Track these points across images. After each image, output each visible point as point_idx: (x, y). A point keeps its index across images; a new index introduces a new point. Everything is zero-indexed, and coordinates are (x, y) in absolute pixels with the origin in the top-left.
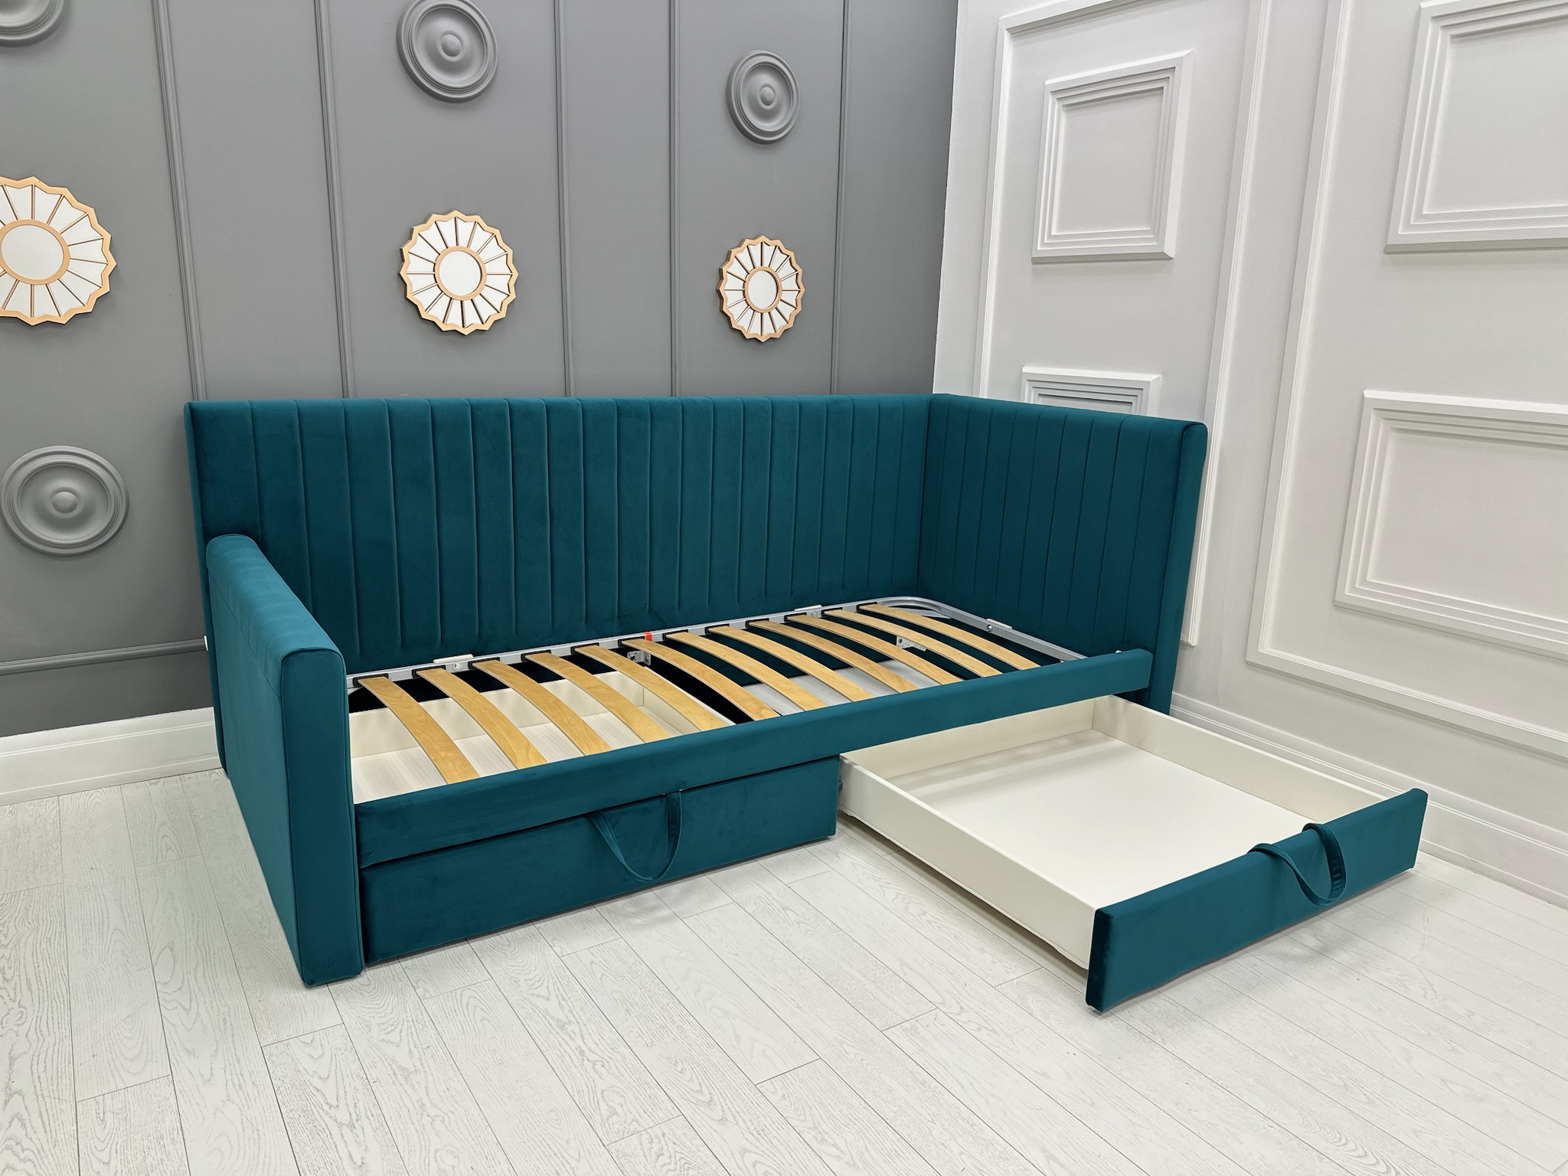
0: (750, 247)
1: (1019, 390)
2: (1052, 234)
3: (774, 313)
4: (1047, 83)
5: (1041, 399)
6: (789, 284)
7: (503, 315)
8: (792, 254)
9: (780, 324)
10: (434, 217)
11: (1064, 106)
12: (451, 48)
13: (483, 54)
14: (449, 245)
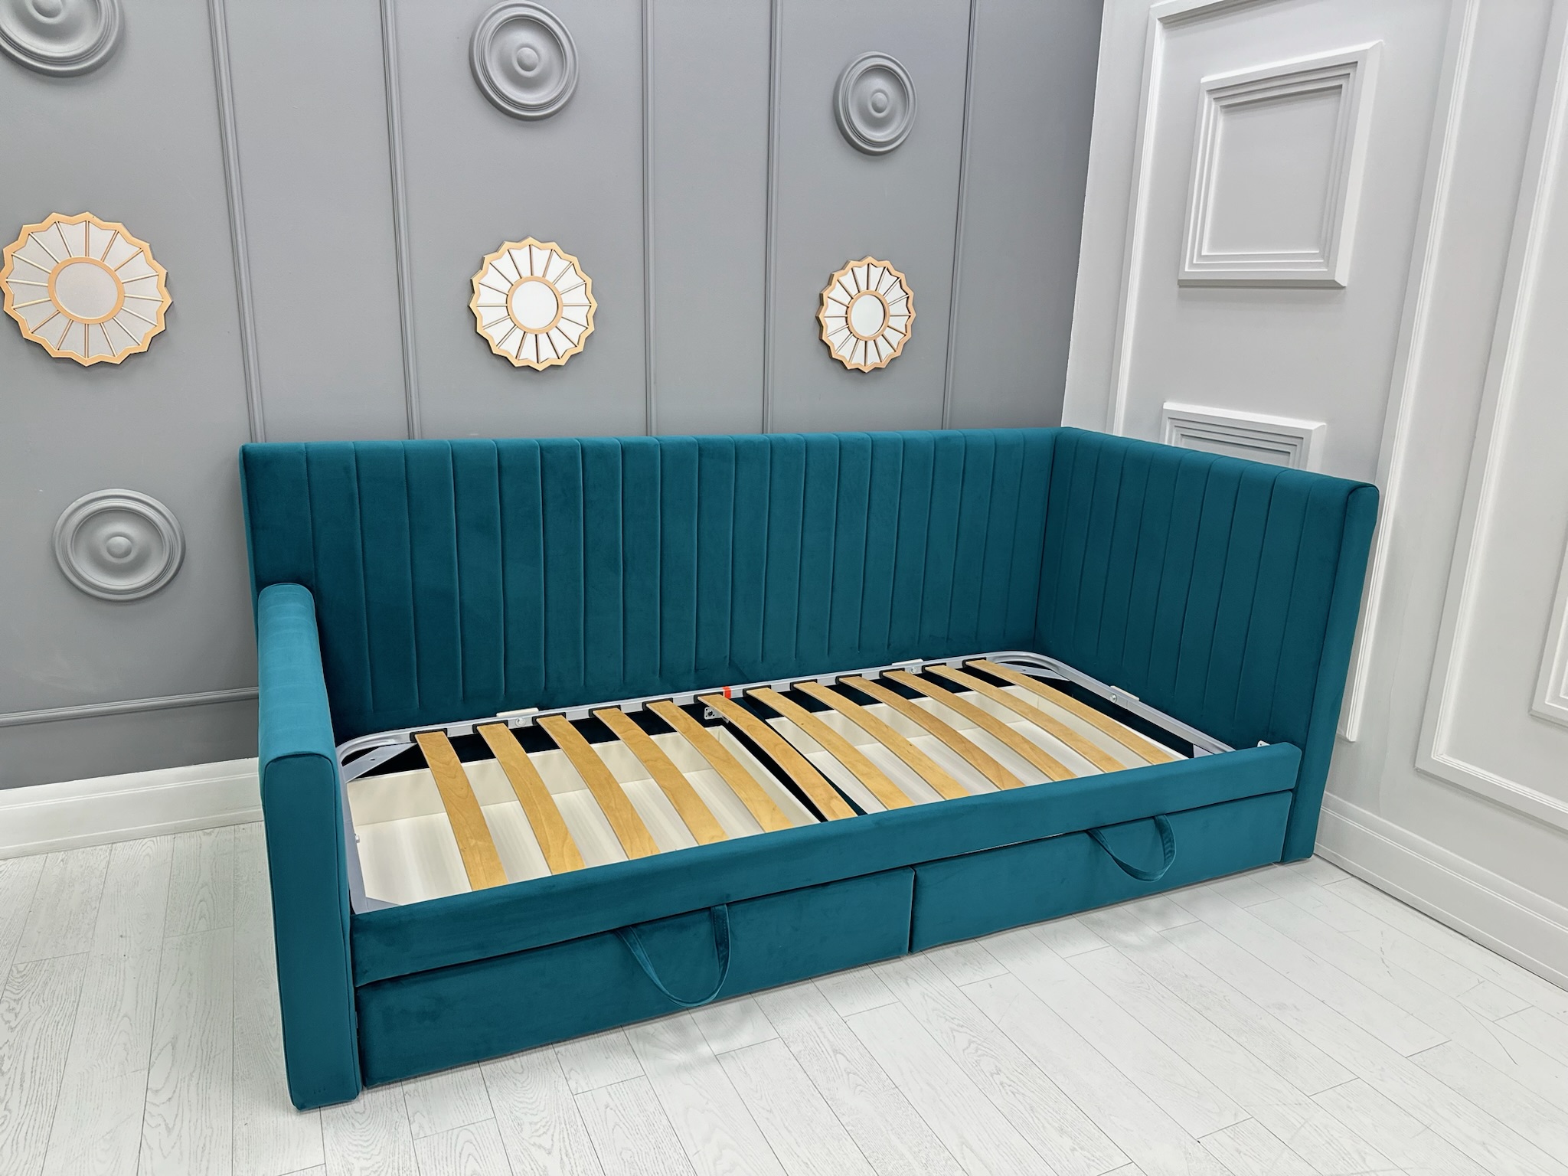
0: (855, 269)
1: (1158, 427)
2: (1203, 254)
3: (880, 341)
4: (1203, 80)
5: (1184, 440)
6: (899, 308)
7: (580, 349)
8: (902, 276)
9: (887, 352)
10: (507, 245)
11: (1221, 106)
12: (527, 62)
13: (563, 67)
14: (523, 275)
